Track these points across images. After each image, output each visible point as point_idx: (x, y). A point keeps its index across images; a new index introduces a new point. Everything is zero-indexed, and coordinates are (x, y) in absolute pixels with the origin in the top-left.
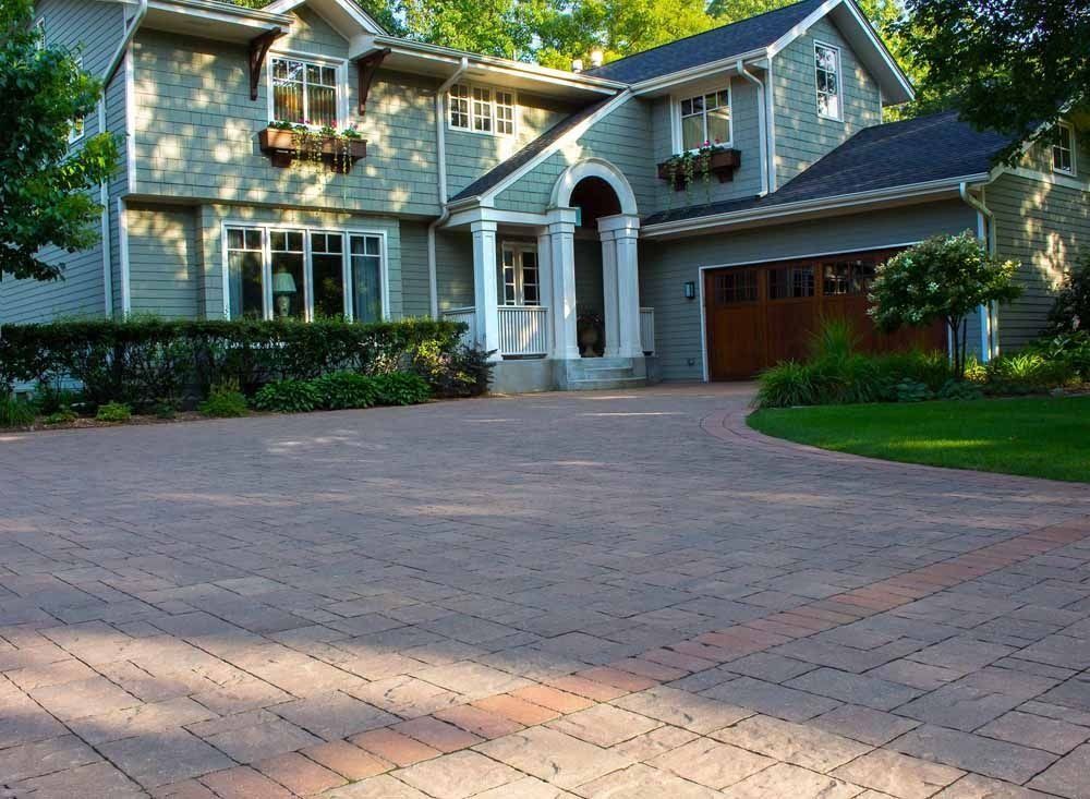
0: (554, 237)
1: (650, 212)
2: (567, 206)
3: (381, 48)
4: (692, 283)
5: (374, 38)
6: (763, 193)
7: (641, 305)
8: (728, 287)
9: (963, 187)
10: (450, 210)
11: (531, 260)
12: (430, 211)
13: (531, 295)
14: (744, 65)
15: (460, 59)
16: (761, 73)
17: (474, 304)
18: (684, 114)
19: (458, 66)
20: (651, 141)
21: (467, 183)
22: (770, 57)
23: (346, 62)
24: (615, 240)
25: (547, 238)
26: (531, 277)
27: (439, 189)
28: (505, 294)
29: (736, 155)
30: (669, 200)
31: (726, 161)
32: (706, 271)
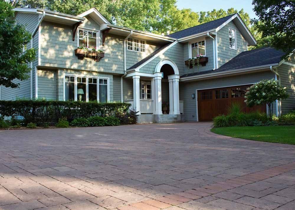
0: (156, 80)
1: (183, 74)
2: (160, 72)
3: (109, 27)
4: (194, 94)
5: (107, 25)
6: (214, 69)
7: (180, 100)
8: (204, 95)
9: (271, 67)
10: (127, 72)
11: (149, 87)
12: (122, 73)
13: (149, 97)
14: (209, 34)
15: (130, 31)
16: (214, 36)
17: (133, 99)
18: (192, 47)
19: (130, 33)
20: (183, 55)
21: (132, 65)
22: (216, 31)
23: (99, 31)
24: (173, 82)
25: (154, 81)
26: (149, 92)
27: (124, 66)
28: (142, 96)
29: (207, 58)
30: (188, 71)
31: (204, 60)
32: (198, 91)
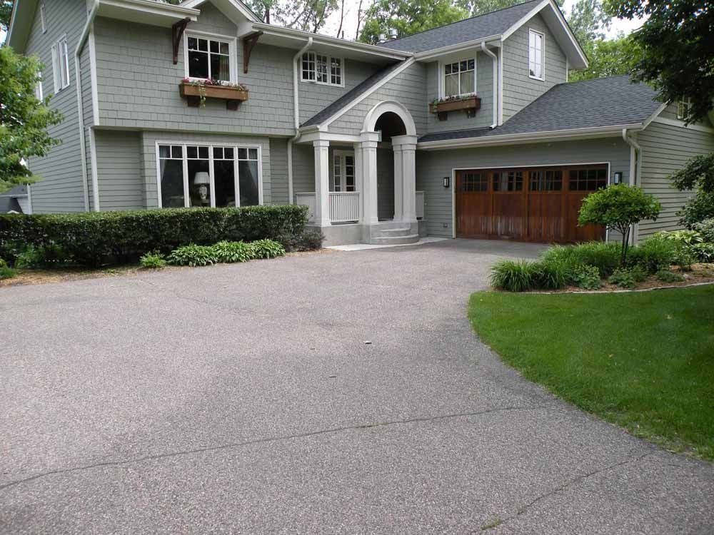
0: (364, 149)
1: (424, 133)
2: (373, 131)
3: (257, 31)
4: (448, 178)
5: (252, 24)
6: (493, 126)
7: (416, 190)
8: (469, 183)
9: (624, 131)
10: (300, 132)
11: (350, 161)
12: (289, 133)
13: (351, 182)
14: (486, 45)
15: (308, 38)
16: (496, 50)
17: (314, 191)
18: (446, 73)
19: (306, 43)
20: (426, 89)
21: (312, 115)
22: (502, 40)
23: (236, 38)
24: (402, 151)
25: (360, 150)
26: (350, 171)
27: (294, 119)
28: (334, 185)
29: (478, 100)
30: (437, 127)
31: (473, 104)
32: (456, 170)
